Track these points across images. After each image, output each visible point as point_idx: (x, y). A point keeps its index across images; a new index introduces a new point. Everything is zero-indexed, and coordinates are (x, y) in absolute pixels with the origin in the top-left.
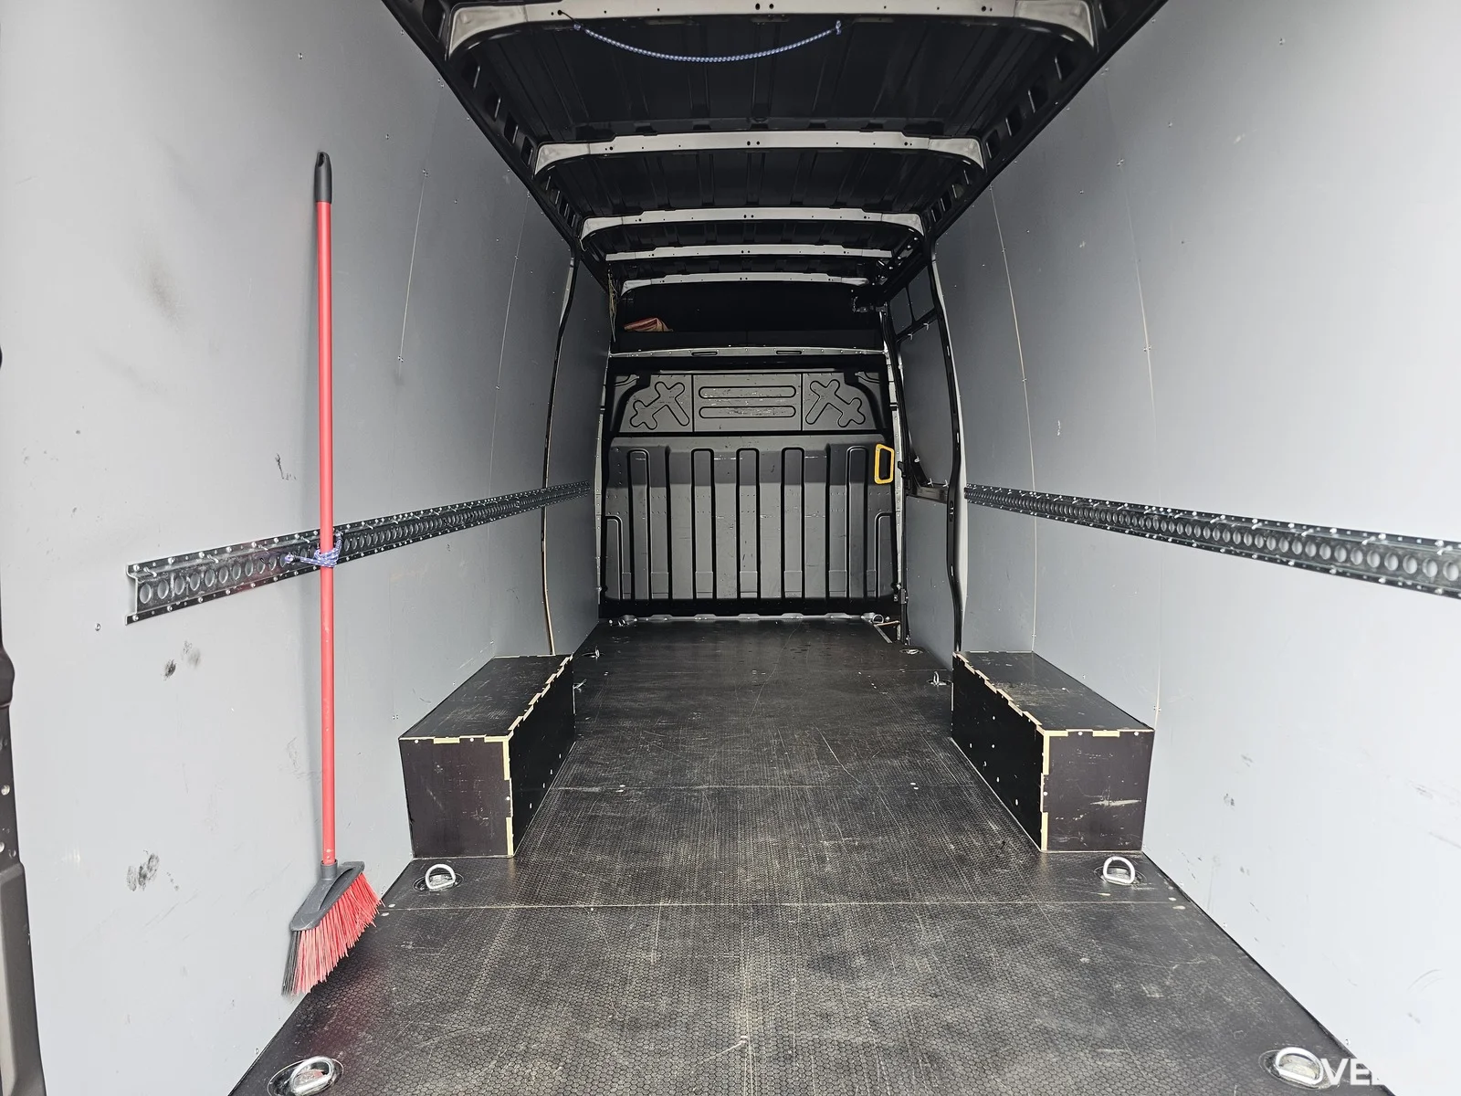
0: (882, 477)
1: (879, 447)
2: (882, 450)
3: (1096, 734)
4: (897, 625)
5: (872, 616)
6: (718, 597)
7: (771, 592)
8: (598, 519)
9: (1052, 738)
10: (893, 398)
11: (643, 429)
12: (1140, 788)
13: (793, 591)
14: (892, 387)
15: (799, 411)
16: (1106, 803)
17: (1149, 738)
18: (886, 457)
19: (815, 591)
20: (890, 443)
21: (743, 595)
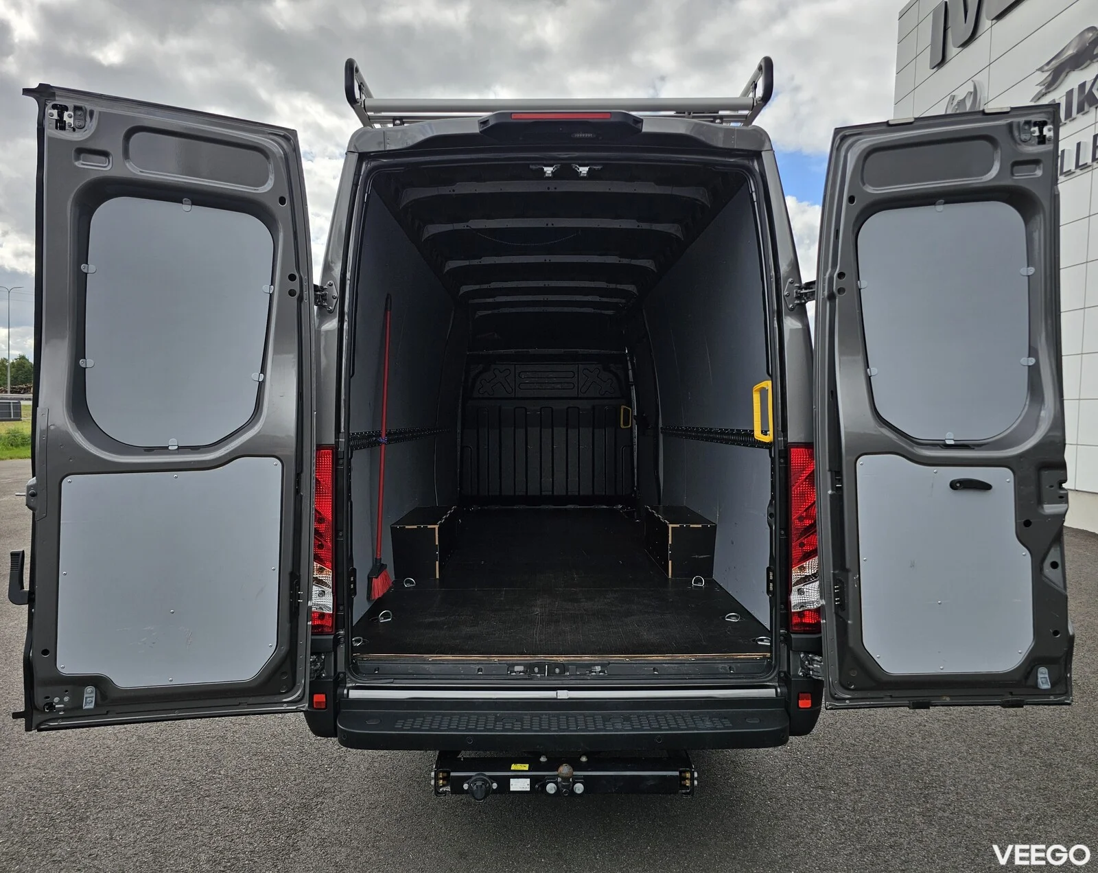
0: (624, 425)
1: (623, 407)
2: (624, 408)
3: (691, 526)
4: (634, 511)
5: (620, 507)
6: (529, 494)
7: (559, 491)
8: (459, 448)
9: (672, 528)
10: (631, 379)
11: (486, 395)
12: (711, 551)
13: (573, 491)
14: (630, 372)
15: (576, 385)
16: (697, 556)
17: (714, 528)
18: (626, 413)
19: (586, 491)
20: (629, 404)
21: (543, 493)
